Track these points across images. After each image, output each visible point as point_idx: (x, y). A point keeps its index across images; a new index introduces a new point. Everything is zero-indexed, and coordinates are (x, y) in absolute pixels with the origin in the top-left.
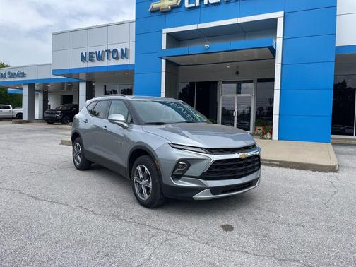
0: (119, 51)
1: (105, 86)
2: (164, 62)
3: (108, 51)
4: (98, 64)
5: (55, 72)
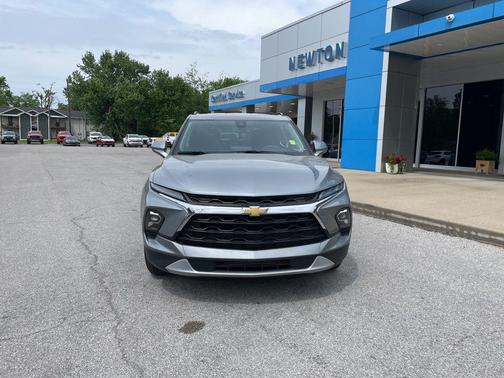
0: (334, 48)
1: (326, 102)
2: (386, 55)
3: (320, 51)
4: (309, 71)
5: (263, 89)
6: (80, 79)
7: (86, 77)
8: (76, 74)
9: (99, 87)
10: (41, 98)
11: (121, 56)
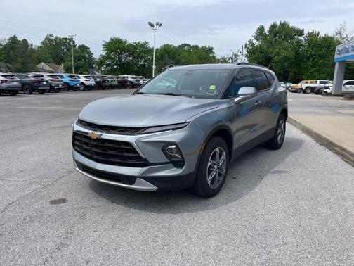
6: (253, 45)
7: (257, 43)
8: (250, 42)
9: (264, 49)
10: (232, 59)
11: (284, 25)
